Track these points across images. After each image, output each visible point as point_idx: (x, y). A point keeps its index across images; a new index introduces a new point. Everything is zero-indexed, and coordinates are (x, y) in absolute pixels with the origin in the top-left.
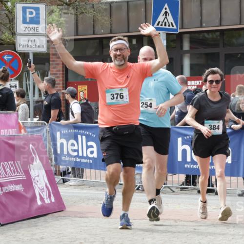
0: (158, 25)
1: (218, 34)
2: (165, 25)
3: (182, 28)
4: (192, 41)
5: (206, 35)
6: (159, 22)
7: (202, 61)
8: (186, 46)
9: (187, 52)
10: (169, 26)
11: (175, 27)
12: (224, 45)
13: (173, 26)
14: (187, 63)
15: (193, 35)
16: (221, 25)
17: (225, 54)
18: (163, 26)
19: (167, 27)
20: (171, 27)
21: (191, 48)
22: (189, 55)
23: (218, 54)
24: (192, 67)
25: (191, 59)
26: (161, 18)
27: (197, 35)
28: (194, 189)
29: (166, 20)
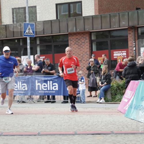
0: (26, 34)
1: (51, 37)
2: (29, 34)
3: (36, 35)
4: (40, 40)
5: (46, 38)
6: (26, 33)
7: (45, 48)
8: (38, 42)
9: (38, 45)
10: (31, 34)
11: (33, 35)
12: (54, 42)
13: (32, 34)
14: (38, 49)
15: (40, 38)
16: (52, 34)
17: (54, 46)
18: (28, 34)
19: (30, 35)
20: (31, 35)
21: (40, 43)
22: (39, 46)
23: (51, 45)
24: (41, 51)
25: (40, 48)
26: (27, 31)
27: (42, 38)
28: (43, 101)
29: (29, 32)
